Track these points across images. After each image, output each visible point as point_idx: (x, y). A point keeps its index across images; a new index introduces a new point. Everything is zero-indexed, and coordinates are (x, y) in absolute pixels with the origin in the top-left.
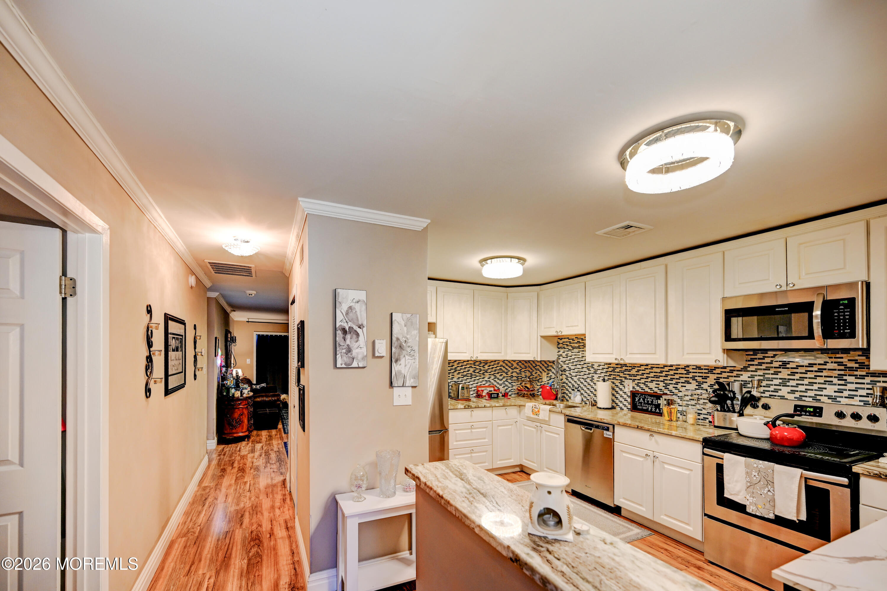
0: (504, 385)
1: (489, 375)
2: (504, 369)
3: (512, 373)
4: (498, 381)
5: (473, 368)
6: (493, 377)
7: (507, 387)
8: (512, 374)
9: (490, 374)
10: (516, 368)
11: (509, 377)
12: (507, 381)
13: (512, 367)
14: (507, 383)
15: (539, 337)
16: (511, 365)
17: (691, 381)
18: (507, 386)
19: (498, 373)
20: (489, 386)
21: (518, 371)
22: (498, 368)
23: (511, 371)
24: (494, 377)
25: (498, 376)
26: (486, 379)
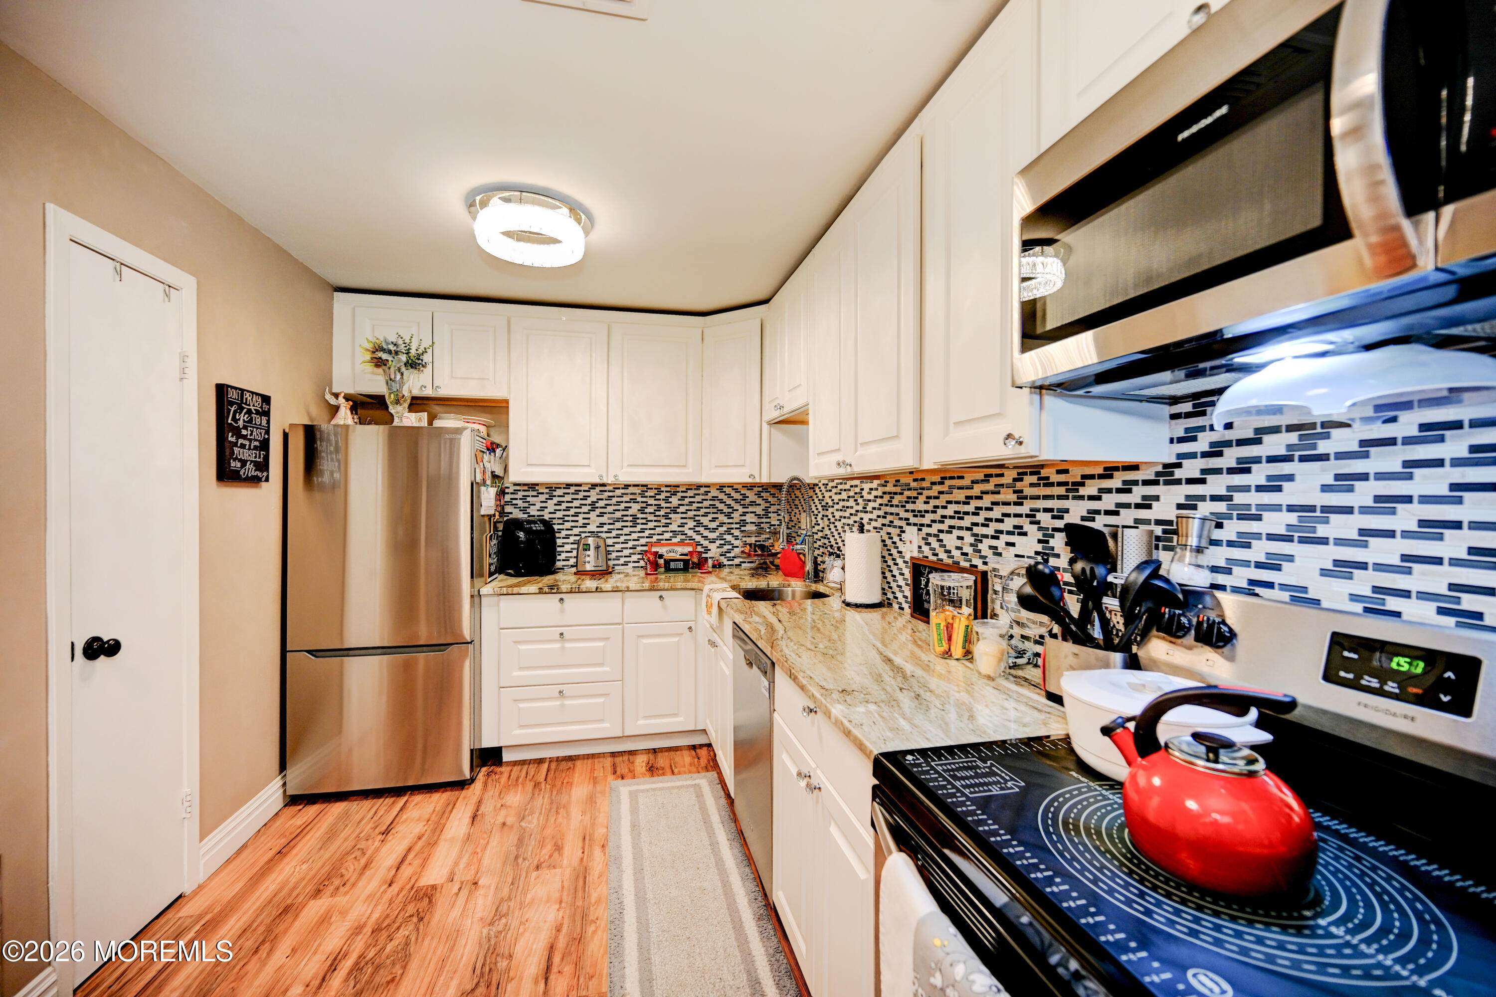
0: (722, 542)
1: (682, 518)
2: (721, 506)
3: (744, 514)
4: (706, 533)
5: (638, 502)
6: (691, 524)
7: (730, 547)
8: (743, 518)
9: (684, 516)
10: (753, 503)
11: (736, 523)
12: (729, 532)
13: (742, 502)
14: (728, 538)
15: (765, 427)
16: (741, 497)
17: (1028, 527)
18: (729, 543)
19: (706, 515)
20: (681, 543)
21: (759, 510)
22: (706, 503)
23: (741, 510)
24: (695, 523)
25: (705, 521)
26: (674, 527)
